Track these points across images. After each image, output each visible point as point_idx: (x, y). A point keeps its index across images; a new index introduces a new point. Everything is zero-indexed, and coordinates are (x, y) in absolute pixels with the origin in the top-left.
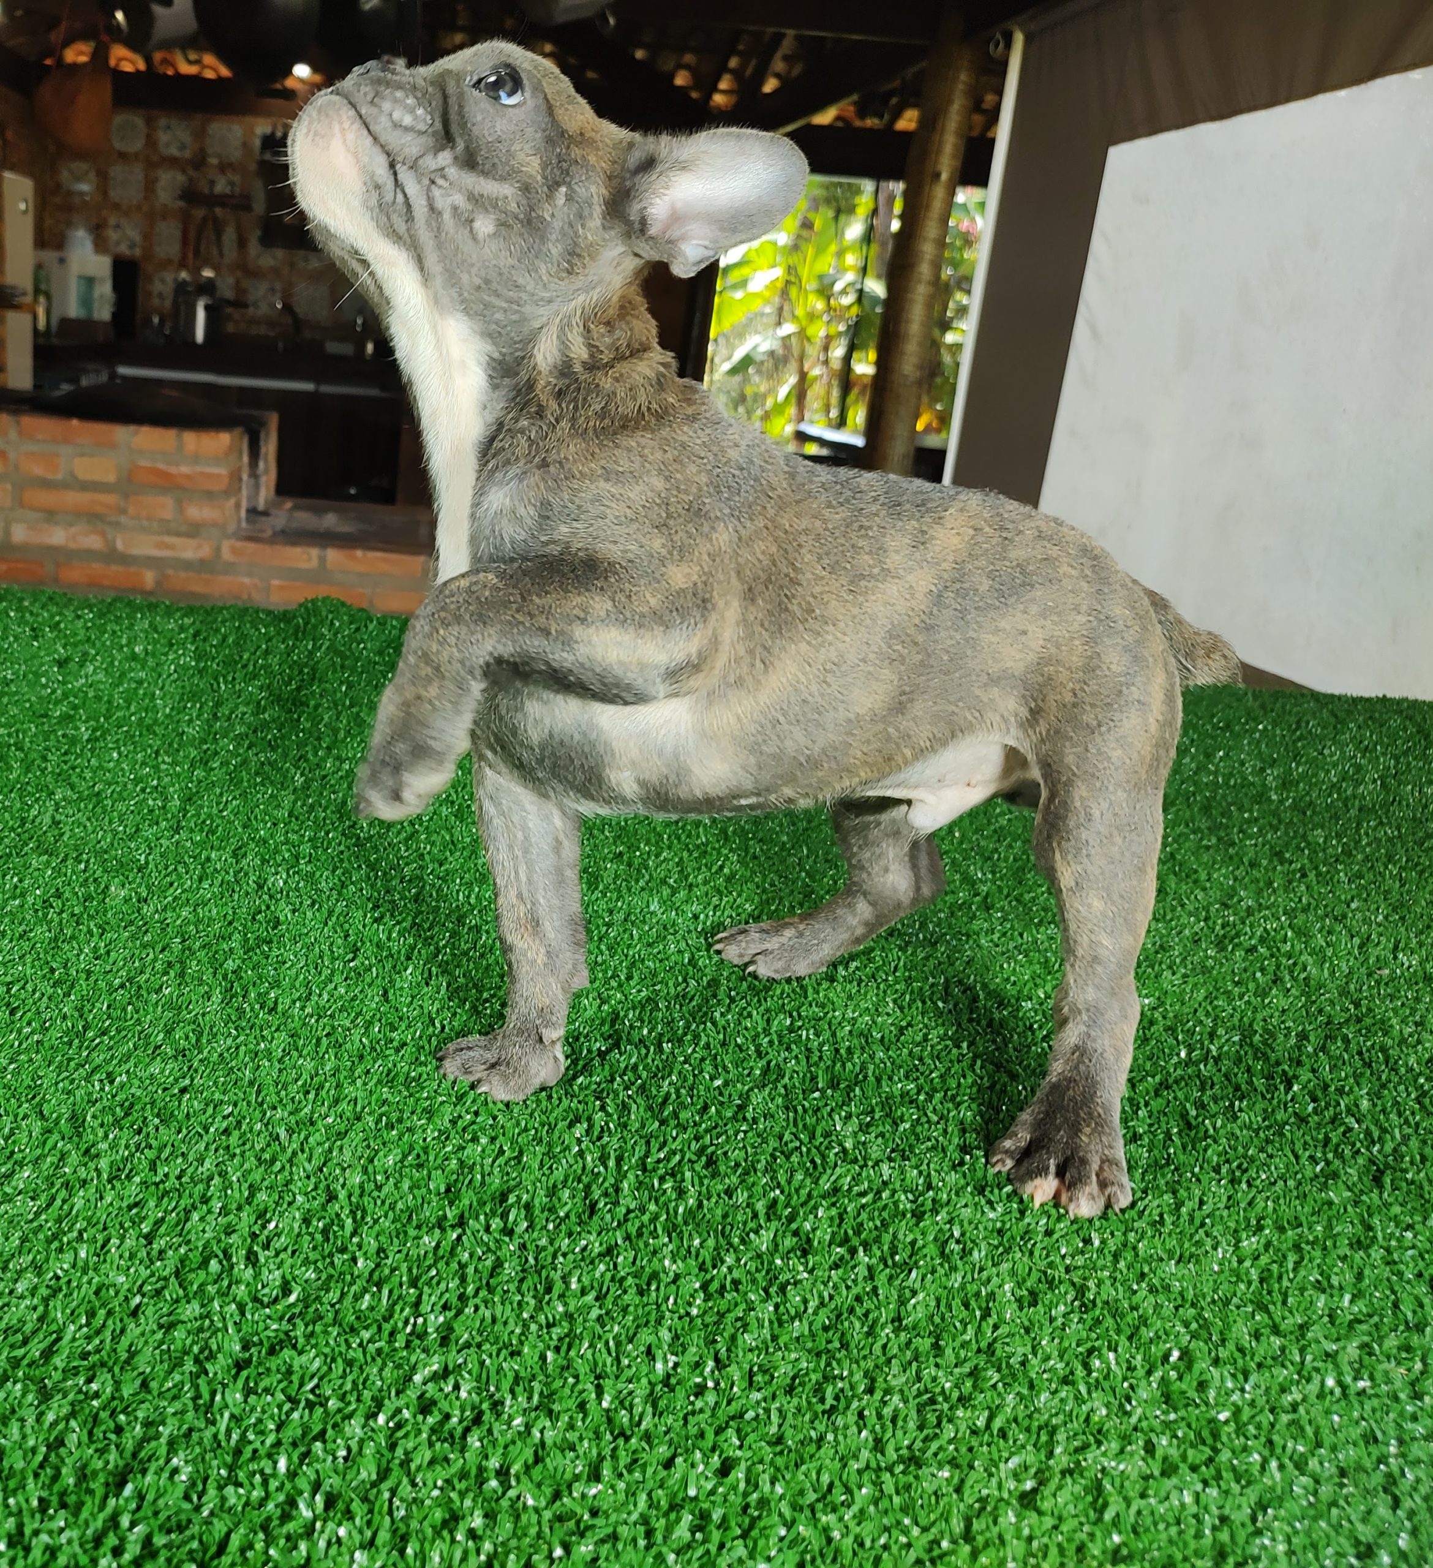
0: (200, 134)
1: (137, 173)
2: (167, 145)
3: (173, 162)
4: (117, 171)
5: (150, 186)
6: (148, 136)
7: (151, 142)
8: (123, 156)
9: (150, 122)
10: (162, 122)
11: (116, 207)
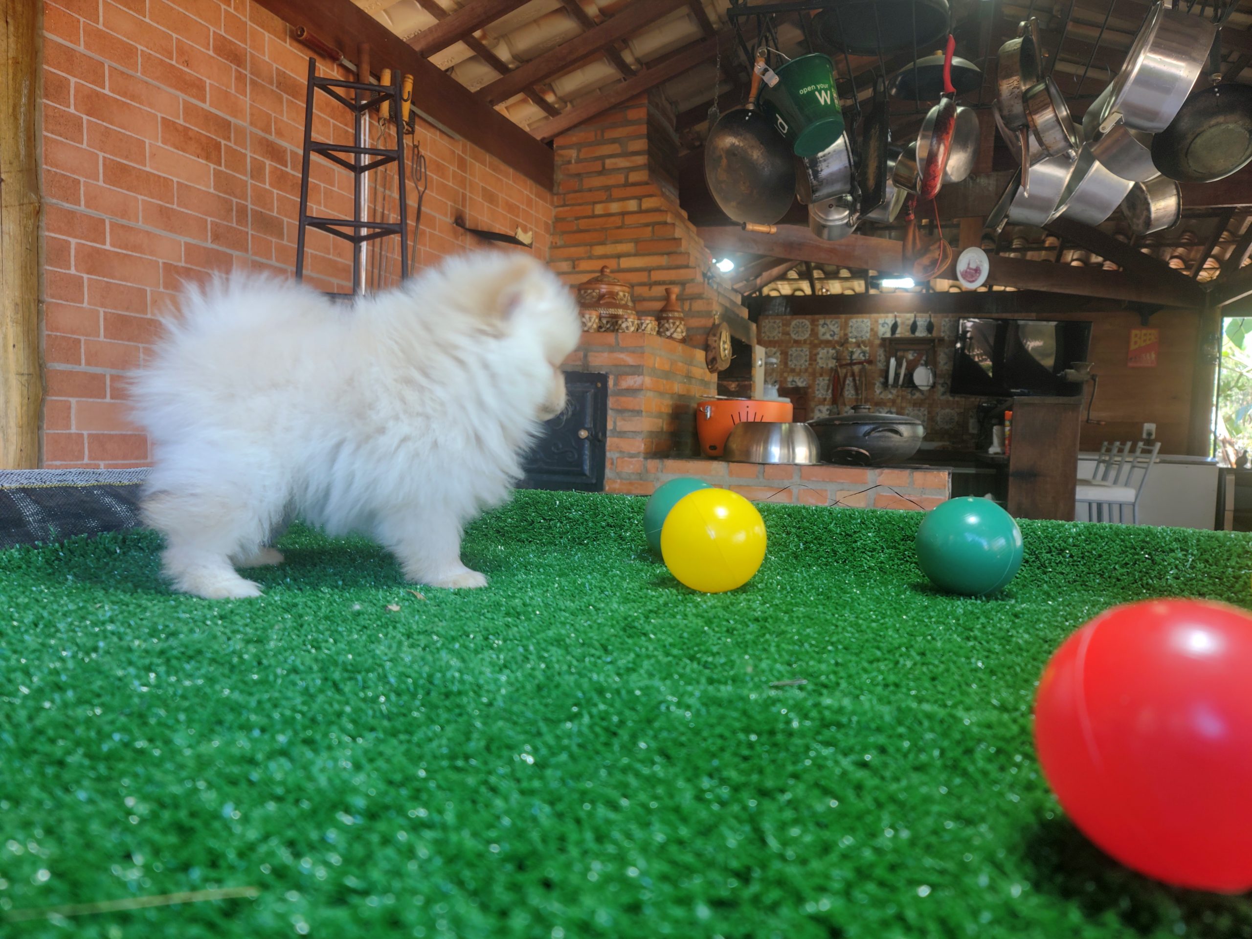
0: (845, 326)
1: (806, 350)
2: (824, 334)
3: (827, 343)
4: (793, 351)
5: (813, 358)
6: (812, 330)
7: (814, 333)
8: (797, 342)
9: (813, 322)
10: (821, 322)
11: (793, 371)
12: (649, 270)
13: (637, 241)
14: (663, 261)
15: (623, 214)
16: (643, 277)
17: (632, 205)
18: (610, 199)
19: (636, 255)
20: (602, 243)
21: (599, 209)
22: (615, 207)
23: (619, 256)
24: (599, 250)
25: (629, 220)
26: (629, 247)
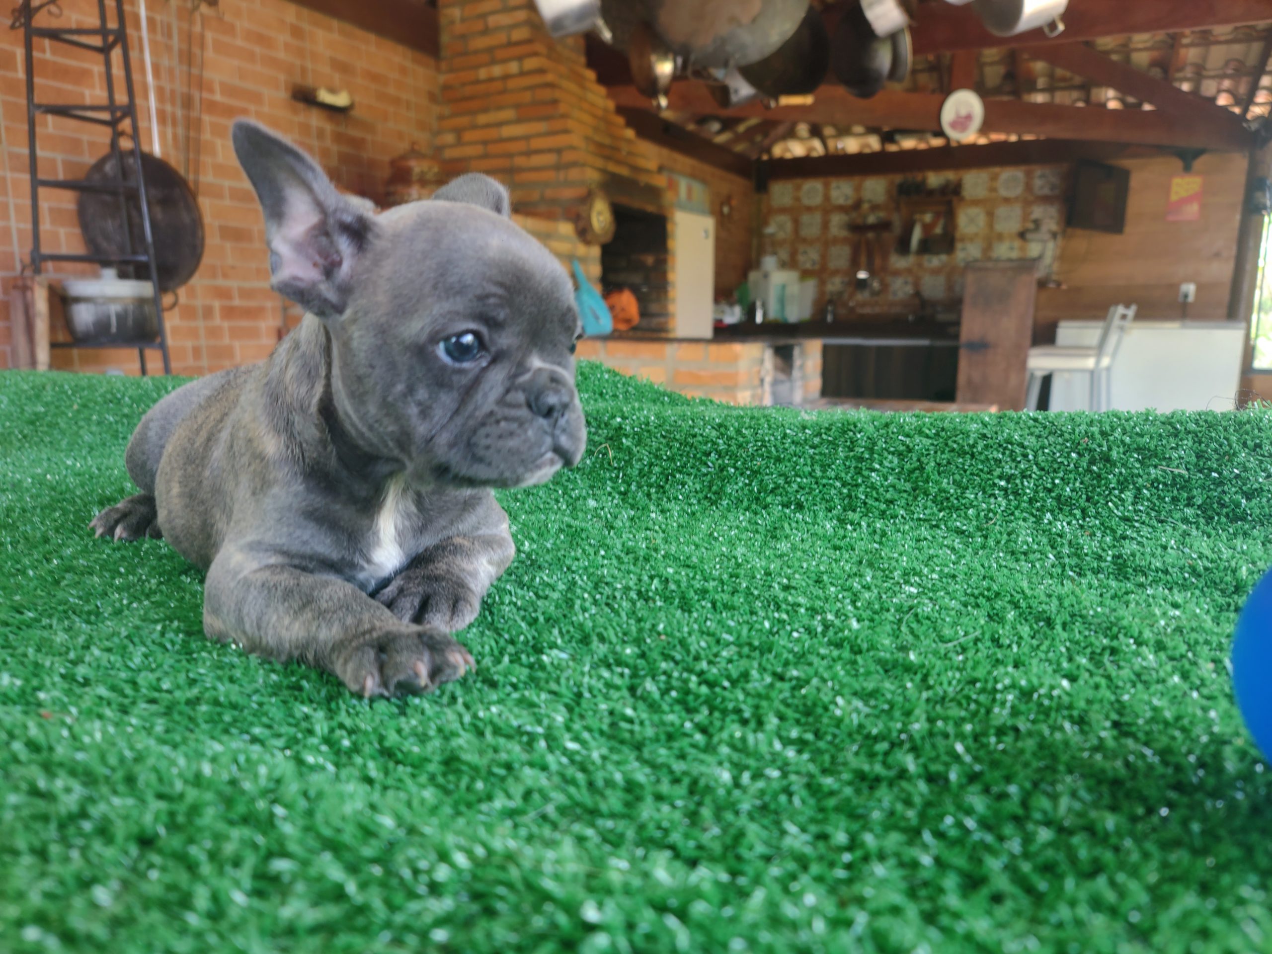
0: (859, 188)
1: (817, 218)
2: (836, 197)
3: (840, 209)
4: (805, 218)
5: (825, 225)
6: (825, 194)
7: (827, 197)
8: (809, 209)
9: (827, 186)
10: (833, 183)
11: (804, 240)
12: (527, 138)
13: (517, 106)
14: (542, 127)
15: (506, 77)
16: (521, 146)
17: (513, 67)
18: (493, 62)
19: (519, 121)
20: (485, 110)
21: (483, 73)
22: (497, 70)
23: (500, 124)
24: (482, 119)
25: (512, 84)
26: (509, 114)
